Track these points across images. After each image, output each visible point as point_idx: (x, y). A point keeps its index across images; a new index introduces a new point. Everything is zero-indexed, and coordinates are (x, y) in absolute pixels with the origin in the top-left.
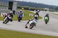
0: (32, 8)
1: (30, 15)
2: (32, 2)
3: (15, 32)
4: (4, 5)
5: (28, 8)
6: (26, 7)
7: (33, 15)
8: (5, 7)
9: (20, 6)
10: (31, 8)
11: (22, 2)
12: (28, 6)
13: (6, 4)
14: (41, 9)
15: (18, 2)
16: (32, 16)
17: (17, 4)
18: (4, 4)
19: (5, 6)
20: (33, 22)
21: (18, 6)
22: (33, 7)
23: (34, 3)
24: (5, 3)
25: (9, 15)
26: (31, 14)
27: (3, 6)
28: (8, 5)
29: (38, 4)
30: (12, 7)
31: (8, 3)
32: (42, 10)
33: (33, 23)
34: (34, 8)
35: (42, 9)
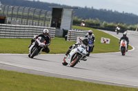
0: (108, 24)
1: (102, 41)
2: (107, 10)
3: (66, 80)
4: (41, 16)
5: (98, 25)
6: (94, 21)
7: (109, 40)
8: (43, 22)
9: (79, 20)
10: (105, 25)
11: (83, 9)
12: (97, 19)
13: (46, 14)
14: (129, 27)
15: (76, 8)
16: (108, 43)
17: (73, 14)
18: (40, 13)
19: (42, 19)
20: (78, 50)
21: (76, 18)
22: (109, 22)
23: (113, 13)
24: (44, 11)
25: (40, 38)
26: (105, 39)
27: (39, 19)
28: (51, 17)
29: (121, 14)
30: (61, 20)
31: (50, 12)
32: (131, 29)
33: (78, 54)
34: (111, 24)
35: (131, 26)
